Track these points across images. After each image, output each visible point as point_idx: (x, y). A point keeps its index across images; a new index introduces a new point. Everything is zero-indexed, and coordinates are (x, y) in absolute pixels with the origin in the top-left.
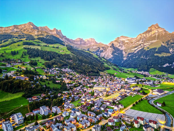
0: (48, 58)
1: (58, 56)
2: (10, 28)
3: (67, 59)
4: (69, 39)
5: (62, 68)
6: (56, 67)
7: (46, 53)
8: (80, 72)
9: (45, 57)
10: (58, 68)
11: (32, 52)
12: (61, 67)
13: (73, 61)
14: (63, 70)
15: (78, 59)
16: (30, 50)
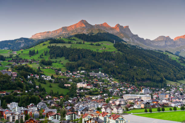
0: (74, 58)
1: (92, 55)
2: (58, 32)
3: (106, 59)
4: (143, 39)
5: (92, 72)
6: (82, 70)
7: (74, 51)
8: (123, 78)
9: (70, 57)
10: (84, 71)
11: (55, 51)
12: (89, 70)
13: (116, 62)
14: (92, 74)
15: (126, 59)
16: (54, 48)
